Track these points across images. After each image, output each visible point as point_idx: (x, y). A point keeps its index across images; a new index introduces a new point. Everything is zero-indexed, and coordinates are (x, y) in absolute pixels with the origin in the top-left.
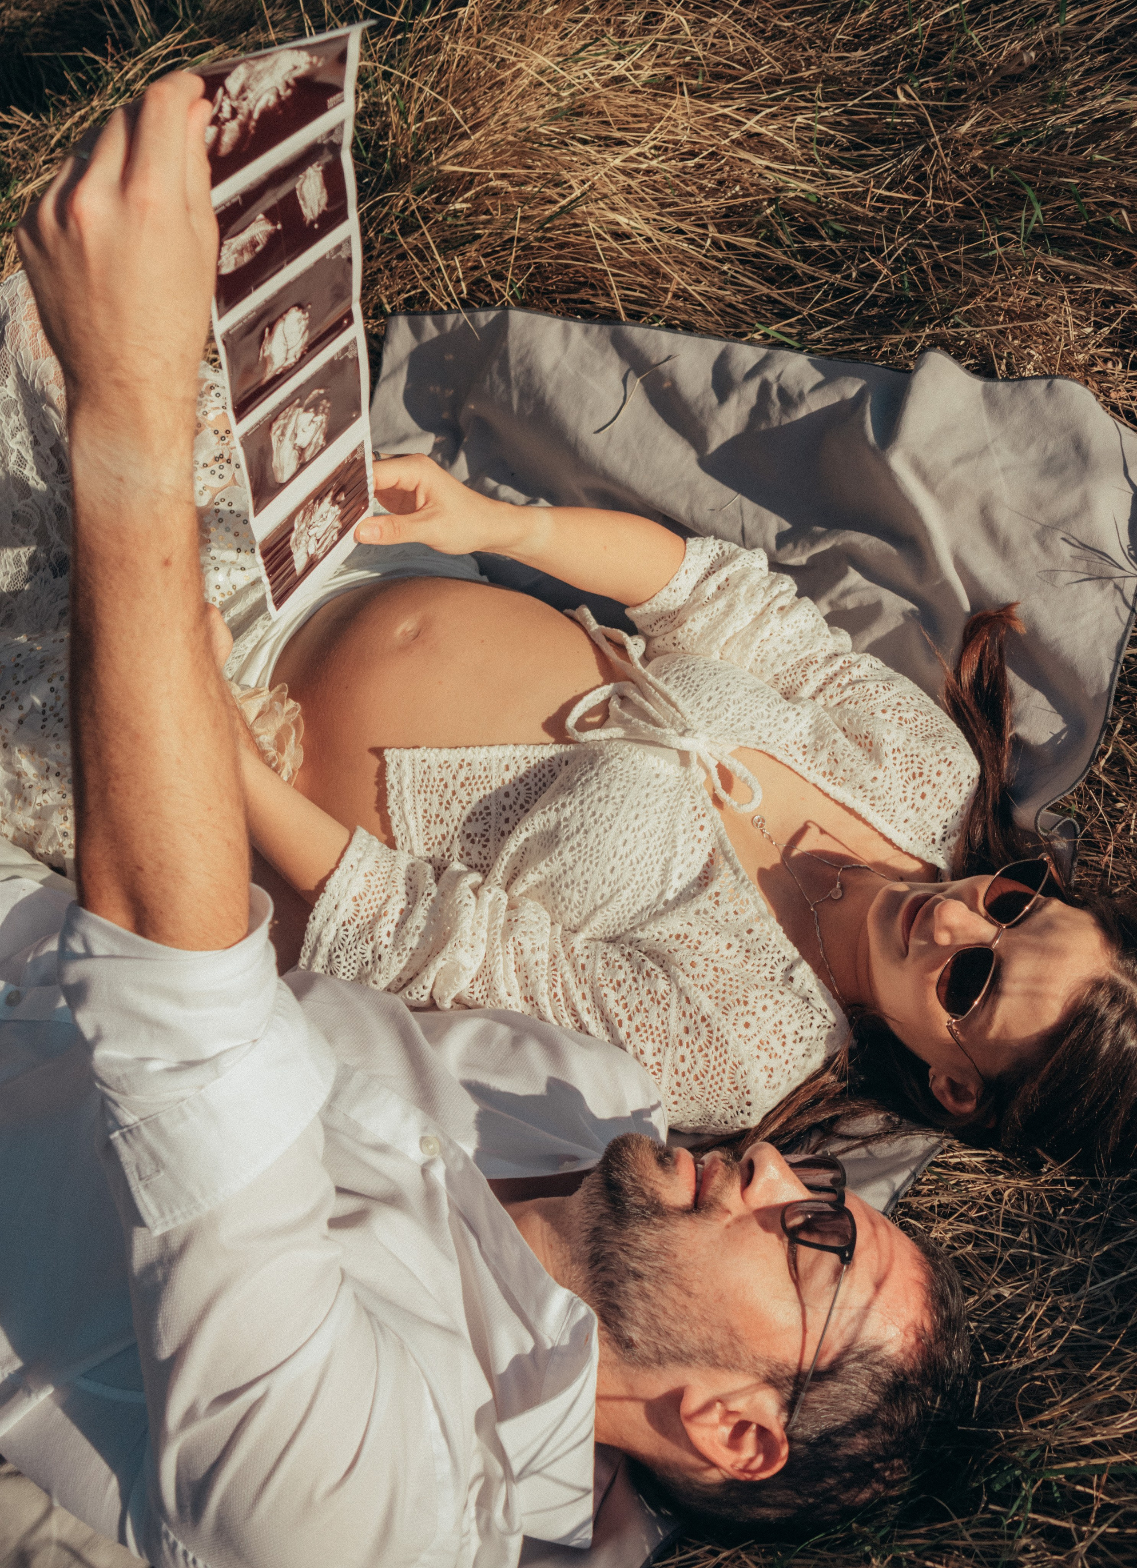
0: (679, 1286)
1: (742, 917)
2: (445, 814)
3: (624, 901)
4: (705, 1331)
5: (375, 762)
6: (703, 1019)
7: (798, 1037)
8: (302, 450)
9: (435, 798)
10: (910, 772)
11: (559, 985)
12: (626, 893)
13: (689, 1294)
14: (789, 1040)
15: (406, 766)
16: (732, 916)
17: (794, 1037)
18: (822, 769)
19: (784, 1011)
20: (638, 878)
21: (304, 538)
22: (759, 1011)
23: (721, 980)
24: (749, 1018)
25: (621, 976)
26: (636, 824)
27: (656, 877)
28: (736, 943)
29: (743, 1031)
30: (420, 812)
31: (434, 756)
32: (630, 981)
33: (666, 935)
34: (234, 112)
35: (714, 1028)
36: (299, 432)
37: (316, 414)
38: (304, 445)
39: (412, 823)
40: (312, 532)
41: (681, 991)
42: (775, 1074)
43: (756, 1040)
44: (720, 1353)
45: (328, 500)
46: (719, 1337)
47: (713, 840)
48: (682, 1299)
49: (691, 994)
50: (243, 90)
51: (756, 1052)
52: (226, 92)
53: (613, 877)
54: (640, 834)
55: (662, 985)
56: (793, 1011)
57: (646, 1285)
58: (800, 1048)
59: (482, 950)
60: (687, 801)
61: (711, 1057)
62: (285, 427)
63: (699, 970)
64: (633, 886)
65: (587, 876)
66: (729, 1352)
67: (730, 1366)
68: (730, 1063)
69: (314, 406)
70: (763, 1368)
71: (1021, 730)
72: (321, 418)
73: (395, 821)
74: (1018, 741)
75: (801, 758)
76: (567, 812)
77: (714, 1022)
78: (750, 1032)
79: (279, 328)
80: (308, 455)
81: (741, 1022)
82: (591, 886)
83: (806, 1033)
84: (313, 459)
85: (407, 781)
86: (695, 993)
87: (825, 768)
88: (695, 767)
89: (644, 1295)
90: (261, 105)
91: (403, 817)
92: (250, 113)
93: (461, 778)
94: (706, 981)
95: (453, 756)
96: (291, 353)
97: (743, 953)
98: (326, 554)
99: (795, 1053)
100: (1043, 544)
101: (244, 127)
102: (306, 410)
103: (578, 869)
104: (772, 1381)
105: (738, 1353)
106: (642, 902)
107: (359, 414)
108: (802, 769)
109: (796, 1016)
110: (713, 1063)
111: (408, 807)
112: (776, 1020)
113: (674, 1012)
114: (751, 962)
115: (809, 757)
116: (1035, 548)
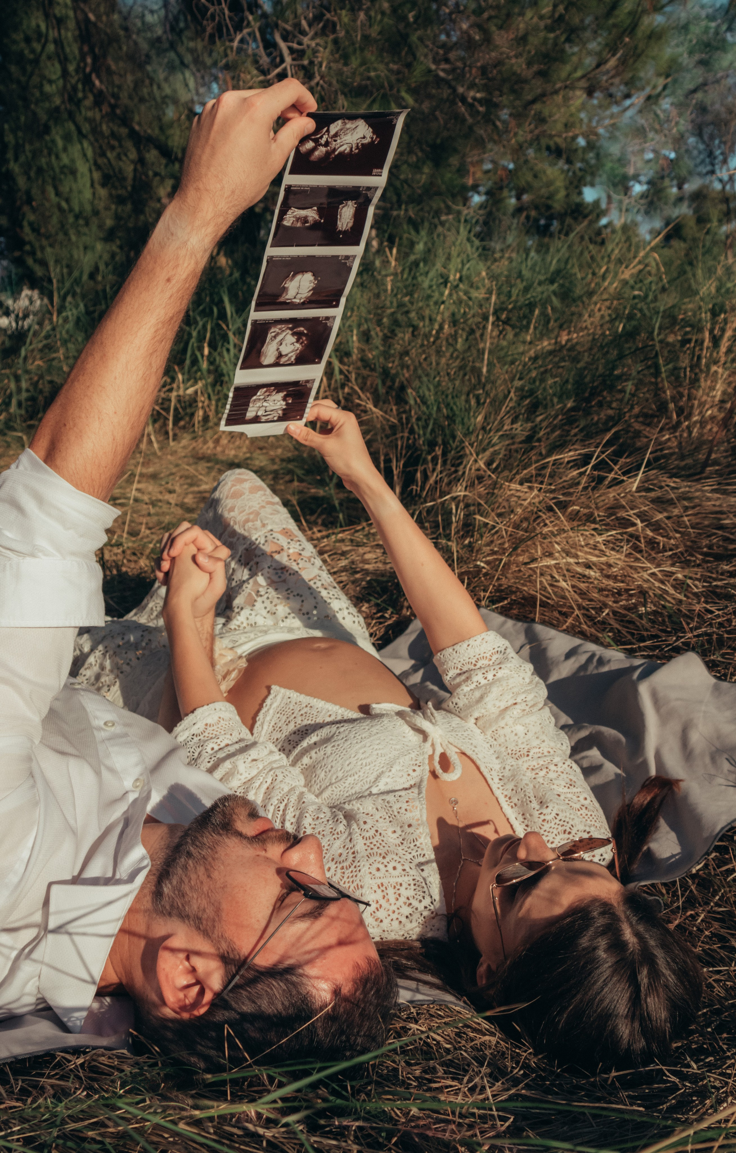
0: (207, 870)
1: (409, 814)
2: (284, 727)
3: (347, 785)
4: (204, 903)
5: (265, 692)
6: (353, 853)
7: (408, 902)
8: (280, 356)
9: (284, 718)
10: (564, 828)
11: (284, 804)
12: (350, 780)
13: (209, 876)
14: (402, 899)
15: (279, 698)
16: (403, 811)
17: (405, 900)
18: (506, 793)
19: (406, 879)
20: (361, 774)
21: (259, 404)
22: (390, 867)
23: (376, 839)
24: (381, 867)
25: (322, 815)
26: (376, 747)
27: (372, 778)
28: (399, 831)
29: (374, 871)
30: (273, 723)
31: (294, 695)
32: (325, 820)
33: (361, 810)
34: (327, 144)
35: (358, 859)
36: (284, 343)
37: (298, 341)
38: (283, 353)
39: (265, 727)
40: (265, 404)
41: (350, 834)
42: (381, 910)
43: (379, 882)
44: (204, 922)
45: (282, 394)
46: (210, 912)
47: (418, 780)
48: (203, 877)
49: (354, 837)
50: (336, 135)
51: (375, 888)
52: (328, 131)
53: (348, 768)
54: (375, 753)
55: (341, 827)
56: (412, 883)
57: (190, 862)
58: (406, 911)
59: (254, 772)
60: (413, 755)
61: (346, 876)
62: (278, 334)
63: (367, 827)
64: (356, 777)
65: (333, 764)
66: (209, 924)
67: (206, 934)
68: (355, 884)
69: (298, 335)
70: (224, 946)
71: (654, 846)
72: (298, 345)
73: (258, 724)
74: (649, 853)
75: (496, 780)
76: (342, 730)
77: (358, 857)
78: (378, 874)
79: (299, 277)
80: (283, 360)
81: (376, 865)
82: (333, 770)
83: (415, 903)
84: (283, 365)
85: (275, 705)
86: (357, 837)
87: (509, 793)
88: (428, 744)
89: (185, 868)
90: (342, 149)
91: (263, 724)
92: (335, 150)
93: (302, 712)
94: (367, 835)
95: (304, 699)
96: (299, 296)
97: (401, 840)
98: (266, 422)
99: (401, 910)
100: (713, 759)
101: (328, 154)
102: (293, 334)
103: (330, 759)
104: (225, 959)
105: (214, 927)
106: (357, 788)
107: (319, 363)
108: (494, 787)
109: (413, 887)
110: (345, 879)
111: (268, 718)
112: (400, 880)
113: (338, 843)
114: (402, 847)
115: (502, 783)
116: (707, 760)
